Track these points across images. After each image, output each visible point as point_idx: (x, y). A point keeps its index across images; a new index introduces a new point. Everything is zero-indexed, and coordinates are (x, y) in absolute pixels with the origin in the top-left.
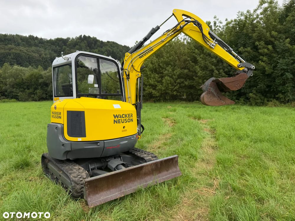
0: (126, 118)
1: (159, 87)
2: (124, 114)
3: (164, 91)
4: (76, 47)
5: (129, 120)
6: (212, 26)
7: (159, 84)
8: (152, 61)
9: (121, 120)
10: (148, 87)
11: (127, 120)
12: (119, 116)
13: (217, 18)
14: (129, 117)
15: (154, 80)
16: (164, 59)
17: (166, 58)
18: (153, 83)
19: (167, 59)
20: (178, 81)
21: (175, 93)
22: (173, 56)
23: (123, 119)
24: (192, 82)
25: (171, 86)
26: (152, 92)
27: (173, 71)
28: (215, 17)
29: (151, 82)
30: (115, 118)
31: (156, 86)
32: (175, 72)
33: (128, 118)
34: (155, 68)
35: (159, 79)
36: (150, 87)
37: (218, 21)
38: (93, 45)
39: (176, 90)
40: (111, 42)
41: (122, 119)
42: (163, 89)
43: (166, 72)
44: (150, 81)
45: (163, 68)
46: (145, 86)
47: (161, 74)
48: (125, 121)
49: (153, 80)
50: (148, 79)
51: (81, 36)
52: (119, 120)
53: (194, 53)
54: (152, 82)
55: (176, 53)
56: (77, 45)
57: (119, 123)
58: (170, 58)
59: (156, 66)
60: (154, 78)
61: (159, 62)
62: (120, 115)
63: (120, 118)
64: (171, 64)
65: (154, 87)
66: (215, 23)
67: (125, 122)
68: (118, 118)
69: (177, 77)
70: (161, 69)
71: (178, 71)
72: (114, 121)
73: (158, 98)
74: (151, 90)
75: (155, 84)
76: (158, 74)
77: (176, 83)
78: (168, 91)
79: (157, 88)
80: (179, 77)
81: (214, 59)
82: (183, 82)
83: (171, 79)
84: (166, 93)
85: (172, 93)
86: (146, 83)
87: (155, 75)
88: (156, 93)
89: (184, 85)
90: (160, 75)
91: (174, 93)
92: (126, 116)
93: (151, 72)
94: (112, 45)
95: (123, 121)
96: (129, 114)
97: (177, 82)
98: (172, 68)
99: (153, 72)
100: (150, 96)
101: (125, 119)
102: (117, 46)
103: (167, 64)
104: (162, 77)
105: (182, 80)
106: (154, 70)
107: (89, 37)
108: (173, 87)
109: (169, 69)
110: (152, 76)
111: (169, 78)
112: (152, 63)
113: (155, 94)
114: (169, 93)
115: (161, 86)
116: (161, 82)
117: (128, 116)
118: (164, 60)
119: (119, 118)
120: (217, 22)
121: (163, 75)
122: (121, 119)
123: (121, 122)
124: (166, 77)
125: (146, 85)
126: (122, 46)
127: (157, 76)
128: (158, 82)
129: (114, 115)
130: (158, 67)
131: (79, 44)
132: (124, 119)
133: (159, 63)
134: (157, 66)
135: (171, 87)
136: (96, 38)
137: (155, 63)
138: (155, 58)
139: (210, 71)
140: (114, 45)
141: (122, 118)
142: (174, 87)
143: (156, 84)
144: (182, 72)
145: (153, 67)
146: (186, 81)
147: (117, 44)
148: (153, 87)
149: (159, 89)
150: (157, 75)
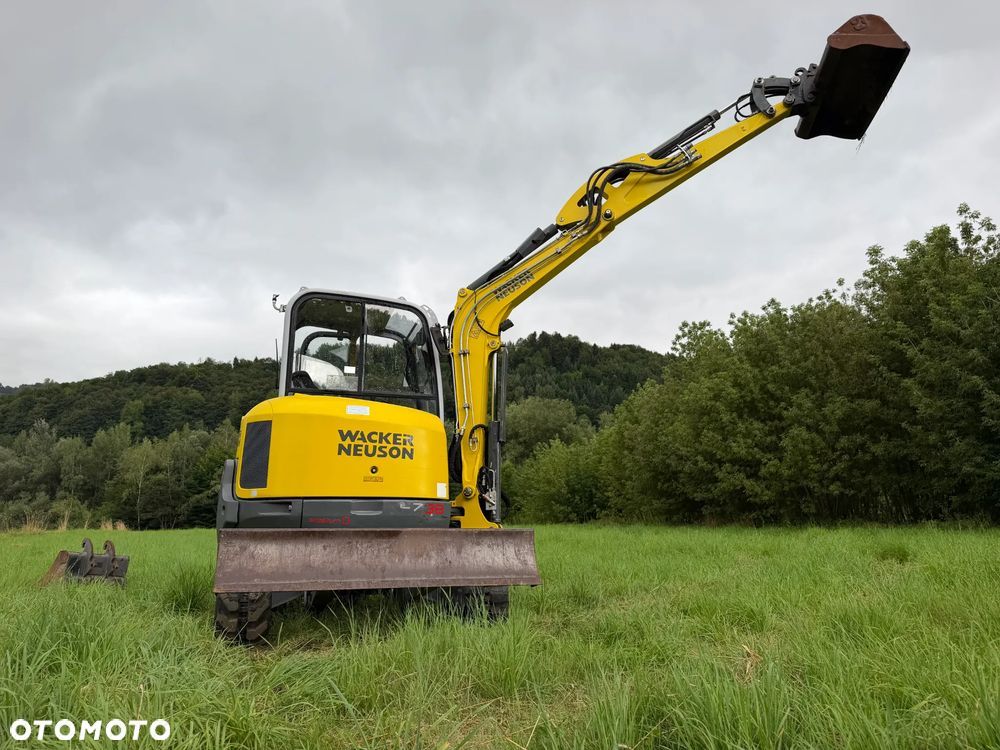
0: (384, 443)
1: (770, 465)
2: (376, 433)
3: (793, 484)
4: (517, 370)
5: (395, 452)
6: (955, 240)
7: (769, 456)
8: (736, 376)
9: (363, 449)
10: (729, 470)
11: (387, 450)
12: (359, 436)
13: (972, 211)
14: (395, 443)
15: (750, 441)
16: (781, 367)
17: (787, 363)
18: (744, 452)
19: (794, 367)
20: (844, 441)
21: (835, 489)
22: (816, 356)
23: (371, 445)
24: (901, 445)
25: (814, 464)
26: (743, 488)
27: (820, 404)
28: (963, 210)
29: (736, 449)
30: (344, 439)
31: (759, 463)
32: (826, 410)
33: (390, 446)
34: (749, 399)
35: (769, 439)
36: (737, 467)
37: (979, 220)
38: (568, 359)
39: (837, 478)
40: (624, 346)
41: (367, 447)
42: (786, 473)
43: (793, 411)
44: (734, 445)
45: (778, 400)
46: (716, 465)
47: (776, 422)
48: (378, 452)
49: (745, 443)
50: (725, 439)
51: (534, 334)
52: (356, 446)
53: (892, 337)
54: (739, 448)
55: (826, 345)
56: (523, 361)
57: (355, 454)
58: (803, 364)
59: (751, 392)
60: (747, 435)
61: (765, 378)
62: (362, 434)
63: (361, 442)
64: (808, 385)
65: (751, 467)
66: (966, 230)
67: (379, 456)
68: (353, 439)
69: (836, 428)
70: (772, 403)
71: (837, 407)
72: (341, 447)
73: (771, 511)
74: (740, 479)
75: (754, 457)
76: (763, 421)
77: (834, 450)
78: (805, 483)
79: (763, 471)
80: (847, 426)
81: (975, 351)
82: (862, 447)
83: (814, 435)
84: (802, 491)
85: (824, 491)
86: (719, 454)
87: (751, 424)
88: (758, 489)
89: (868, 457)
90: (770, 423)
91: (832, 487)
92: (382, 437)
93: (734, 415)
94: (628, 357)
95: (370, 451)
96: (395, 435)
97: (838, 446)
98: (813, 397)
99: (745, 416)
100: (737, 501)
101: (378, 445)
102: (643, 358)
103: (797, 384)
104: (780, 431)
105: (859, 439)
106: (747, 408)
107: (558, 336)
108: (825, 467)
109: (804, 399)
110: (741, 426)
111: (805, 434)
112: (736, 384)
113: (756, 495)
114: (811, 492)
115: (776, 462)
116: (775, 449)
117: (390, 438)
118: (784, 371)
119: (357, 442)
120: (976, 225)
121: (784, 424)
122: (364, 444)
123: (363, 452)
124: (795, 431)
125: (720, 463)
126: (660, 355)
127: (759, 430)
128: (766, 449)
129: (341, 432)
130: (762, 398)
131: (526, 359)
132: (375, 447)
133: (765, 382)
134: (757, 394)
135: (817, 467)
136: (576, 338)
137: (748, 384)
138: (747, 366)
139: (966, 395)
140: (634, 355)
141: (368, 443)
142: (830, 467)
143: (757, 456)
144: (855, 410)
145: (742, 397)
146: (876, 441)
147: (643, 351)
148: (748, 469)
149: (771, 474)
150: (757, 425)
